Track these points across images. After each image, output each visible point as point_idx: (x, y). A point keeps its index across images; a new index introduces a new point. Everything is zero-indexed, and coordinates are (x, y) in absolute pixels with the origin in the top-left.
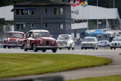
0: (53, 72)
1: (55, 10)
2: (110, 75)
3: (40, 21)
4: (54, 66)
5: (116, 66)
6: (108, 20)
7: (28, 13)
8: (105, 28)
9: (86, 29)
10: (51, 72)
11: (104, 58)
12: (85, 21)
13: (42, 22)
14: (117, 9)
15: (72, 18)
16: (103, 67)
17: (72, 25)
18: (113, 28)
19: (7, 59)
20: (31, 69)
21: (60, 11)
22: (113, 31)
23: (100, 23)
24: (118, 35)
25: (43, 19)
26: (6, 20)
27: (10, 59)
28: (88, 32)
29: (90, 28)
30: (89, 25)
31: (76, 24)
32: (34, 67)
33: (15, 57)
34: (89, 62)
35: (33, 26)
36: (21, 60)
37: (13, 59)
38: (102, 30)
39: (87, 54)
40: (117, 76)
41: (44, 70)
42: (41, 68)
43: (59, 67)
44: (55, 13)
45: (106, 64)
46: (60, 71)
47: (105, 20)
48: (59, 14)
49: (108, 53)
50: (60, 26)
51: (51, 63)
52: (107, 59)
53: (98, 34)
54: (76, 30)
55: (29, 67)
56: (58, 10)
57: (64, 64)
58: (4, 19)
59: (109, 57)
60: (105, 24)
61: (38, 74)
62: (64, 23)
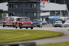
0: (30, 40)
1: (31, 5)
2: (62, 42)
3: (23, 11)
4: (30, 37)
5: (66, 37)
6: (61, 11)
7: (16, 7)
8: (60, 15)
9: (49, 16)
10: (29, 40)
11: (59, 32)
12: (48, 11)
13: (24, 12)
14: (66, 5)
15: (41, 9)
16: (58, 37)
17: (41, 13)
18: (64, 15)
19: (4, 32)
20: (18, 38)
21: (34, 6)
22: (64, 17)
23: (57, 12)
24: (67, 20)
25: (25, 10)
26: (3, 10)
27: (6, 32)
28: (50, 17)
29: (51, 15)
30: (50, 14)
31: (43, 13)
32: (19, 37)
33: (9, 32)
34: (50, 35)
35: (19, 14)
36: (12, 33)
37: (7, 32)
38: (58, 16)
39: (49, 30)
40: (66, 42)
41: (25, 39)
42: (23, 38)
43: (34, 37)
44: (31, 7)
45: (60, 36)
46: (34, 40)
47: (60, 11)
48: (34, 7)
49: (61, 30)
50: (34, 14)
51: (29, 35)
52: (60, 33)
53: (56, 19)
54: (43, 16)
55: (16, 37)
56: (33, 5)
57: (36, 36)
58: (2, 10)
59: (62, 32)
60: (60, 13)
61: (22, 41)
62: (36, 12)
